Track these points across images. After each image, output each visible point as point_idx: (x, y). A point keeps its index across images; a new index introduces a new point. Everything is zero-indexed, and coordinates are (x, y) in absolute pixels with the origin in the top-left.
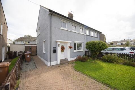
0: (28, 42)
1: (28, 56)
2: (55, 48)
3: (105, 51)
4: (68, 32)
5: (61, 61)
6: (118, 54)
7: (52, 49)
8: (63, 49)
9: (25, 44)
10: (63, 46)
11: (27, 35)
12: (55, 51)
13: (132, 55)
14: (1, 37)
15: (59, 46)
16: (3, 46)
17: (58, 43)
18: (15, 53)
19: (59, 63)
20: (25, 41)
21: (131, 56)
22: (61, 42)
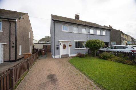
0: (48, 42)
1: (43, 52)
2: (58, 46)
3: (107, 49)
4: (69, 33)
5: (62, 55)
6: (118, 52)
7: (56, 47)
8: (65, 47)
9: (43, 43)
10: (65, 45)
11: (47, 36)
12: (58, 48)
13: (134, 53)
14: (29, 39)
15: (61, 45)
16: (31, 45)
17: (60, 42)
18: (37, 49)
19: (61, 57)
20: (46, 41)
21: (133, 55)
22: (62, 42)
